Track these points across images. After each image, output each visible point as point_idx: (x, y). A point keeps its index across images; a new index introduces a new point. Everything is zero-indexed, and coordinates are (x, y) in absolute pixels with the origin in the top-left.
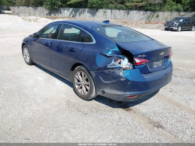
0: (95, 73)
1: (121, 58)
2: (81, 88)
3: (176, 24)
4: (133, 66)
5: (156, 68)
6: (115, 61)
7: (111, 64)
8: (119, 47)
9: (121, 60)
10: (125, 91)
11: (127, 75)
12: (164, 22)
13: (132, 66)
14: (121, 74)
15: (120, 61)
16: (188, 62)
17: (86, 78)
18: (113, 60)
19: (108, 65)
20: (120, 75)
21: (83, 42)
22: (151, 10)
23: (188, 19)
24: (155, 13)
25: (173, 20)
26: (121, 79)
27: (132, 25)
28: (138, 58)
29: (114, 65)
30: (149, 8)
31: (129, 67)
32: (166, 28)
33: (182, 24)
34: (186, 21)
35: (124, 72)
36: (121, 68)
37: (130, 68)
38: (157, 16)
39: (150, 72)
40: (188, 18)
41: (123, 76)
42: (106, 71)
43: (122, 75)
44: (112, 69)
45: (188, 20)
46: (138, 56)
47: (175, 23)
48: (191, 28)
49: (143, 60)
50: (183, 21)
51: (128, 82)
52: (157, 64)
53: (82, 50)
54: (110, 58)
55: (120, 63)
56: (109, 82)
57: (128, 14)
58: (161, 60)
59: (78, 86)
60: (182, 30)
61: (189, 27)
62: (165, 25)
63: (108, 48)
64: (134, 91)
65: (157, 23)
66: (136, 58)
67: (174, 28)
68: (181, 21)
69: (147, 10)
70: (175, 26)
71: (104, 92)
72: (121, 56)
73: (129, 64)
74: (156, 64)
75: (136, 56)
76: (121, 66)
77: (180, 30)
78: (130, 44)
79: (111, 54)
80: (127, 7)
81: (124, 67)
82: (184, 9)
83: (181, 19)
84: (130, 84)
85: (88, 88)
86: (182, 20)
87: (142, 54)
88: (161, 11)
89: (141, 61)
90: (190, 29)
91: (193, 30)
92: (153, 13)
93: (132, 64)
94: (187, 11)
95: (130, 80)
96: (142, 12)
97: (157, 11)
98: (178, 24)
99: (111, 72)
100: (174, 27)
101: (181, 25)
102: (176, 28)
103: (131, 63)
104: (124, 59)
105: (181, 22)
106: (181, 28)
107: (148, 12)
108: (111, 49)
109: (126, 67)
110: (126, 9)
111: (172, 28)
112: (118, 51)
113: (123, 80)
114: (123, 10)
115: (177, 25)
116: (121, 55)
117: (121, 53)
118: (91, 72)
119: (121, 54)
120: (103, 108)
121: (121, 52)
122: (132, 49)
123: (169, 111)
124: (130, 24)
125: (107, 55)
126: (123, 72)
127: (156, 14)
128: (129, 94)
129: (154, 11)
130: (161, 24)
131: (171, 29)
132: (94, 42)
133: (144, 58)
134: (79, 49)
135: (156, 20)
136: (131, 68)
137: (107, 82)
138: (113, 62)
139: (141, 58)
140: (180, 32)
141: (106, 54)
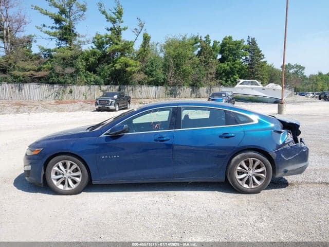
3: (112, 102)
22: (59, 83)
24: (66, 88)
25: (103, 96)
26: (304, 150)
27: (37, 108)
30: (56, 80)
32: (100, 107)
33: (118, 101)
38: (71, 92)
43: (304, 145)
47: (111, 100)
50: (118, 97)
57: (20, 89)
61: (125, 105)
62: (97, 103)
67: (112, 107)
68: (115, 97)
69: (53, 83)
71: (286, 171)
77: (118, 109)
80: (16, 77)
82: (105, 82)
86: (116, 95)
88: (74, 84)
92: (63, 88)
94: (109, 84)
96: (45, 87)
97: (68, 84)
105: (116, 99)
106: (118, 106)
107: (55, 86)
110: (15, 82)
111: (108, 108)
114: (9, 82)
115: (114, 102)
124: (32, 106)
127: (68, 89)
129: (64, 84)
131: (106, 109)
135: (70, 97)
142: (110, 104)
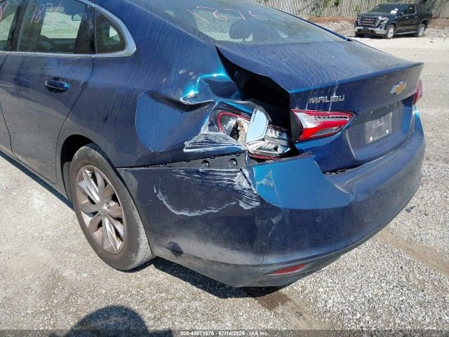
0: (136, 177)
1: (237, 112)
2: (100, 225)
3: (382, 21)
4: (291, 144)
5: (373, 142)
6: (216, 123)
7: (199, 138)
8: (230, 66)
9: (239, 119)
10: (262, 251)
11: (267, 187)
12: (353, 16)
13: (285, 143)
14: (241, 182)
15: (237, 124)
16: (432, 114)
17: (112, 193)
18: (207, 122)
19: (187, 144)
20: (237, 187)
21: (94, 53)
23: (411, 8)
25: (373, 11)
26: (242, 204)
28: (312, 107)
29: (209, 142)
31: (274, 146)
32: (360, 30)
33: (396, 20)
34: (405, 12)
35: (251, 175)
36: (239, 152)
37: (276, 149)
38: (337, 4)
39: (355, 164)
40: (410, 6)
41: (250, 190)
42: (180, 169)
43: (245, 185)
44: (204, 157)
45: (409, 10)
46: (313, 100)
47: (380, 18)
48: (417, 30)
49: (332, 118)
50: (398, 13)
51: (273, 217)
52: (378, 129)
53: (86, 83)
54: (193, 112)
55: (235, 133)
56: (193, 215)
58: (391, 114)
59: (90, 219)
60: (395, 36)
61: (411, 27)
62: (357, 24)
63: (181, 72)
64: (299, 249)
65: (338, 21)
66: (302, 108)
67: (378, 31)
68: (394, 12)
70: (379, 25)
71: (177, 251)
72: (238, 103)
73: (273, 135)
74: (374, 127)
75: (302, 100)
76: (239, 144)
77: (392, 35)
78: (274, 53)
79: (195, 97)
81: (252, 148)
83: (393, 9)
84: (281, 223)
85: (120, 228)
86: (397, 9)
87: (327, 91)
89: (322, 120)
90: (414, 32)
91: (420, 34)
93: (285, 136)
95: (280, 206)
98: (386, 20)
99: (198, 172)
100: (378, 27)
101: (393, 22)
102: (383, 30)
103: (282, 132)
104: (251, 115)
105: (392, 16)
106: (394, 30)
108: (197, 73)
109: (260, 148)
111: (372, 31)
112: (228, 83)
113: (250, 208)
115: (385, 22)
116: (237, 98)
117: (240, 90)
118: (122, 171)
119: (237, 93)
120: (180, 299)
121: (238, 85)
122: (285, 72)
123: (421, 294)
125: (181, 100)
126: (247, 173)
128: (278, 264)
130: (345, 22)
131: (370, 33)
132: (131, 47)
133: (336, 107)
134: (78, 82)
135: (335, 13)
136: (280, 150)
137: (186, 213)
138: (205, 130)
139: (323, 107)
140: (391, 40)
141: (175, 97)
142: (377, 24)
